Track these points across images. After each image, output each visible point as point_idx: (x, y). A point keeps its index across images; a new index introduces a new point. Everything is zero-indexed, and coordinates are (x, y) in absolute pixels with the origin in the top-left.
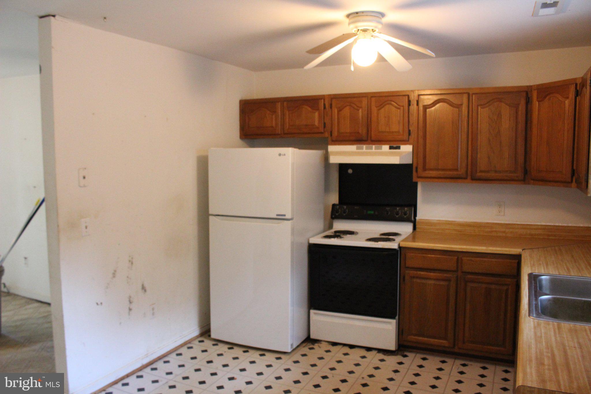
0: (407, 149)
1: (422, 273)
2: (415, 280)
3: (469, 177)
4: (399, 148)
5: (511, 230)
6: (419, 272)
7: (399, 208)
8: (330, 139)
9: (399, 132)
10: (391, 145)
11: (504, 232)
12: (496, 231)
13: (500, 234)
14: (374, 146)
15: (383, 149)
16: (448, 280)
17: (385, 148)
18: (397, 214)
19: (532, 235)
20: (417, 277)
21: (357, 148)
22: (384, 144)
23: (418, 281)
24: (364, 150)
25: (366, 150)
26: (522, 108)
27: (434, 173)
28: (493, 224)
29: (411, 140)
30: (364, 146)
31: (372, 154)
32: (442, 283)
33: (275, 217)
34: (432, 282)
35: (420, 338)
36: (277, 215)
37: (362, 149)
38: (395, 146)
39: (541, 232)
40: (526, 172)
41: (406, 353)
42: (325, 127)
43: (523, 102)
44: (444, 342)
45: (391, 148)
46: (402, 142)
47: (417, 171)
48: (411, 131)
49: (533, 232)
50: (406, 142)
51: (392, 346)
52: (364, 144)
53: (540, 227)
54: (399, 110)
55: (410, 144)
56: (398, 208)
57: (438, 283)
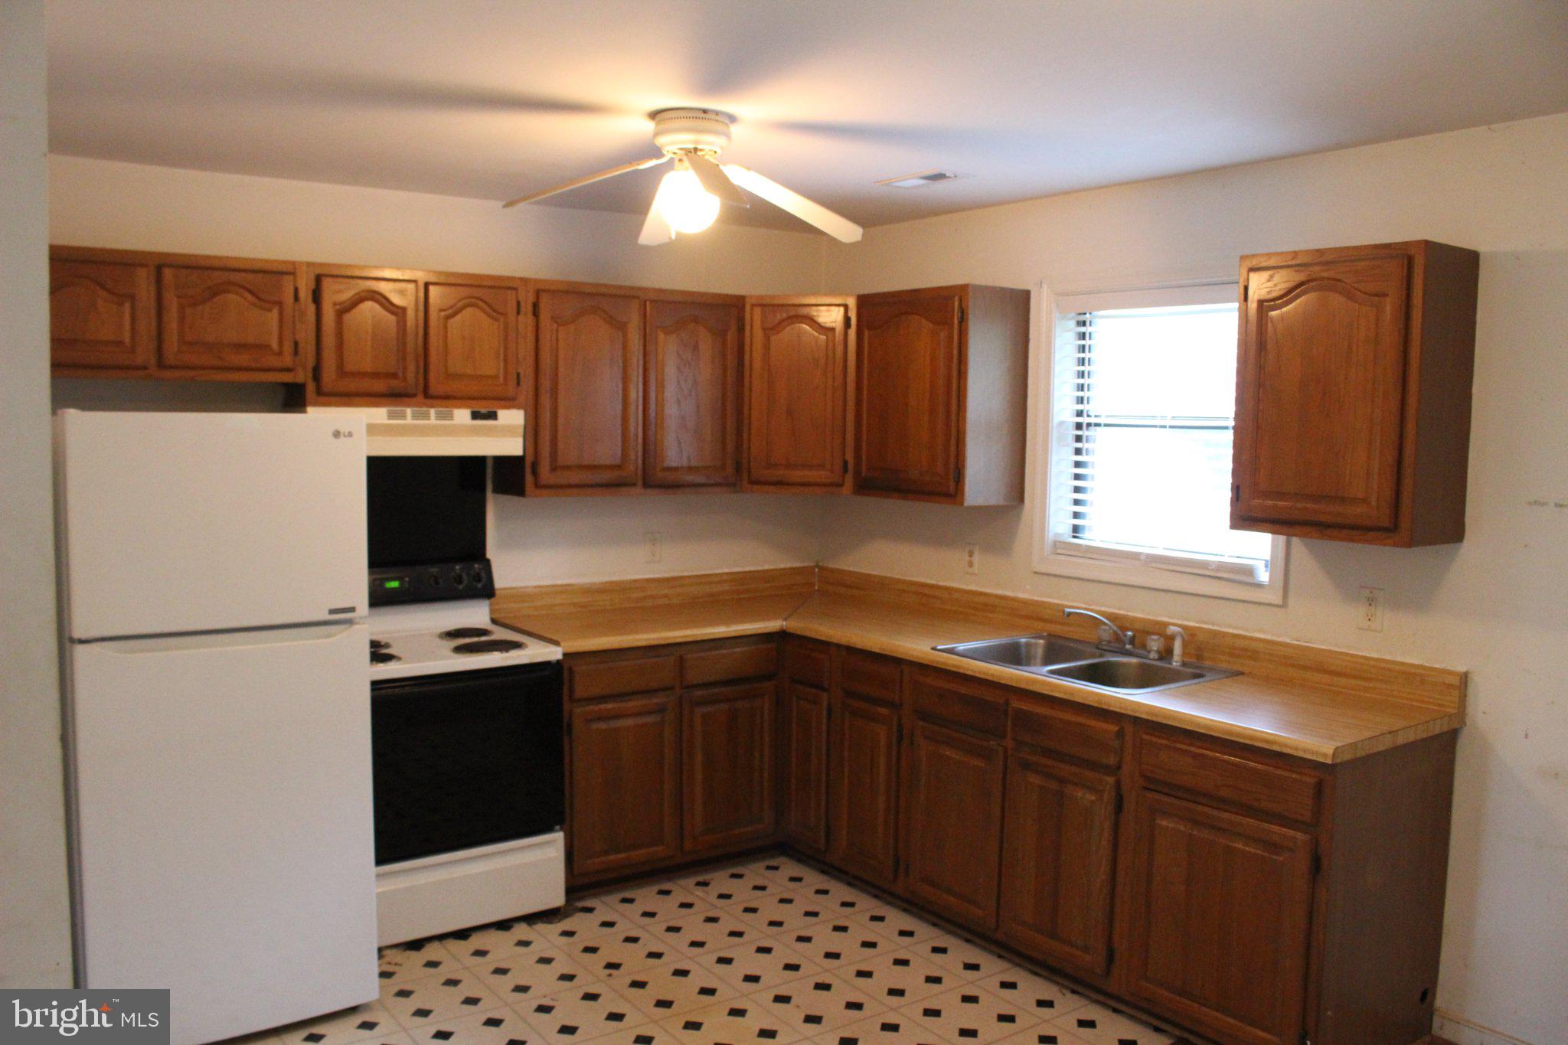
0: (513, 418)
1: (610, 706)
2: (595, 726)
3: (640, 483)
4: (493, 416)
5: (678, 590)
6: (602, 706)
7: (461, 566)
8: (311, 388)
9: (496, 377)
10: (475, 410)
11: (666, 596)
12: (652, 597)
13: (661, 602)
14: (432, 411)
15: (455, 418)
16: (661, 710)
17: (462, 415)
18: (460, 582)
19: (712, 595)
20: (600, 719)
21: (391, 416)
22: (459, 407)
23: (603, 726)
24: (409, 421)
25: (412, 419)
26: (731, 336)
27: (575, 477)
28: (647, 580)
29: (521, 399)
30: (409, 411)
31: (424, 431)
32: (649, 719)
33: (325, 616)
34: (629, 722)
35: (612, 857)
36: (332, 612)
37: (403, 416)
38: (483, 411)
39: (726, 587)
40: (738, 468)
41: (588, 903)
42: (296, 352)
43: (734, 327)
44: (658, 850)
45: (475, 416)
46: (502, 403)
47: (535, 473)
48: (522, 376)
49: (715, 589)
50: (509, 402)
51: (557, 898)
52: (408, 405)
53: (725, 577)
54: (496, 323)
55: (518, 407)
56: (457, 567)
57: (640, 720)
